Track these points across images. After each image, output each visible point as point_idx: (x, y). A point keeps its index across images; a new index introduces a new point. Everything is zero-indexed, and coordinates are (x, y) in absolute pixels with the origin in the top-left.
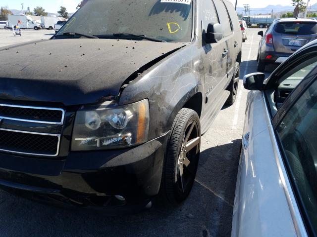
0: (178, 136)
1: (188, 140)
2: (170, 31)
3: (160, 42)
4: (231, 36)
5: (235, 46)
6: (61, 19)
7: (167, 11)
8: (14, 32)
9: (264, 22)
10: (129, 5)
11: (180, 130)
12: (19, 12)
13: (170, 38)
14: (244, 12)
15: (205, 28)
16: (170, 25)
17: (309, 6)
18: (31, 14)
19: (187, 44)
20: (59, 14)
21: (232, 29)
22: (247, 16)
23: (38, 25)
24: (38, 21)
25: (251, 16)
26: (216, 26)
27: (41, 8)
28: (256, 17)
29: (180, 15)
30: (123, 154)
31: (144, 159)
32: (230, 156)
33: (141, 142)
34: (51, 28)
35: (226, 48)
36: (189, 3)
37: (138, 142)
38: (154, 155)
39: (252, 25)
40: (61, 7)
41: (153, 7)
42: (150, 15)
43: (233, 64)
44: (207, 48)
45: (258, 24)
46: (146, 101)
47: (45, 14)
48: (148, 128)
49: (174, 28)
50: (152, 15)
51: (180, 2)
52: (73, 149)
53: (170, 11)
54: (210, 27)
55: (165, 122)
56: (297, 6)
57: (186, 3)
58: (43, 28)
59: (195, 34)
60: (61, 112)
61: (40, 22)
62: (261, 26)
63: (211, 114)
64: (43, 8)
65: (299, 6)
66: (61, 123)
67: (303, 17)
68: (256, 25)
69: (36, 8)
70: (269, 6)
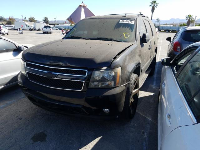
0: (131, 85)
1: (134, 89)
2: (125, 37)
3: (121, 42)
4: (153, 39)
5: (154, 44)
6: (46, 24)
7: (123, 27)
8: (19, 32)
9: (169, 29)
10: (104, 23)
11: (132, 83)
12: (20, 20)
13: (125, 40)
14: (156, 22)
15: (142, 35)
16: (125, 34)
17: (196, 19)
18: (27, 21)
19: (134, 43)
20: (43, 21)
21: (153, 35)
22: (158, 25)
23: (32, 28)
24: (32, 25)
25: (161, 25)
26: (147, 34)
27: (33, 18)
28: (164, 25)
29: (130, 29)
30: (111, 90)
31: (119, 93)
32: (153, 101)
33: (118, 86)
34: (39, 30)
35: (150, 45)
36: (133, 24)
37: (116, 86)
38: (123, 92)
39: (161, 31)
40: (45, 17)
41: (116, 25)
42: (114, 29)
43: (153, 54)
44: (142, 45)
45: (165, 30)
46: (120, 68)
47: (35, 21)
48: (121, 80)
49: (127, 36)
50: (116, 29)
51: (129, 23)
52: (89, 87)
53: (124, 27)
54: (144, 35)
55: (127, 78)
56: (189, 20)
57: (132, 23)
58: (35, 30)
59: (137, 39)
60: (86, 71)
61: (33, 26)
62: (167, 31)
63: (143, 79)
64: (34, 18)
65: (190, 20)
66: (86, 76)
67: (193, 26)
68: (164, 31)
69: (30, 17)
70: (172, 19)
